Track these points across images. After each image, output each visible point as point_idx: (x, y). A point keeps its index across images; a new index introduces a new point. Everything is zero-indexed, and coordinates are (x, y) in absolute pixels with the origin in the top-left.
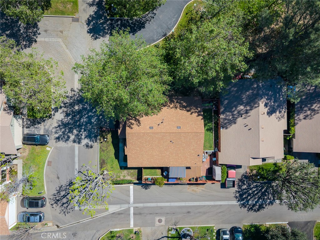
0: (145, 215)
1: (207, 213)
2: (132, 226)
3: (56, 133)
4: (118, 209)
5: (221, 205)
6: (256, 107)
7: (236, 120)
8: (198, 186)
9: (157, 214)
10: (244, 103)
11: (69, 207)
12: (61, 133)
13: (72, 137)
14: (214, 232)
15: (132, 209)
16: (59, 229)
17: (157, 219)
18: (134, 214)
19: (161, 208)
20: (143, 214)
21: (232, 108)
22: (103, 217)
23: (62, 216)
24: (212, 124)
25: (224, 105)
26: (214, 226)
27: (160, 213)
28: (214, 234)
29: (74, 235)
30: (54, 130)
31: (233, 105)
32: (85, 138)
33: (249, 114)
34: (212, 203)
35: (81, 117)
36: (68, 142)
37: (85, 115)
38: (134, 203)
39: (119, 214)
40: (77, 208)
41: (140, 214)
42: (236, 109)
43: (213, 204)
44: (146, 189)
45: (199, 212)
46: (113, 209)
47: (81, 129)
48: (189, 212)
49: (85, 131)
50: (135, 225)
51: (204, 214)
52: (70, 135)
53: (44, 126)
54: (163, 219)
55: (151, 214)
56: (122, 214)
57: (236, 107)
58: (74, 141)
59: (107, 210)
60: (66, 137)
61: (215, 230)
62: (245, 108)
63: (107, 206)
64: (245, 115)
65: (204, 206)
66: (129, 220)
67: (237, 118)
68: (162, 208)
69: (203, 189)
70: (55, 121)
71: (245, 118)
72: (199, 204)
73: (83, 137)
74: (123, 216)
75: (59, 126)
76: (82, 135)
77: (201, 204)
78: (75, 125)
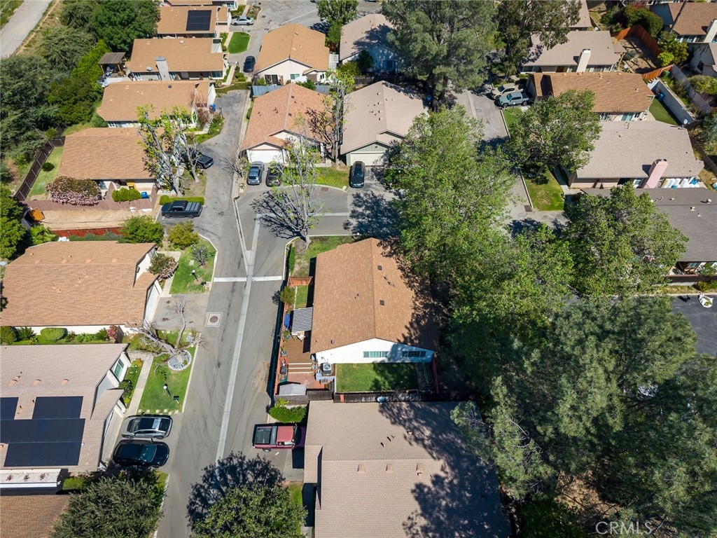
0: (230, 298)
1: (210, 397)
2: (216, 280)
3: (366, 195)
4: (247, 262)
5: (220, 426)
6: (431, 454)
7: (400, 424)
8: (265, 380)
9: (228, 314)
10: (437, 435)
11: (262, 208)
12: (365, 199)
13: (360, 210)
14: (169, 411)
15: (244, 280)
16: (233, 199)
17: (219, 315)
18: (235, 282)
19: (237, 321)
20: (232, 295)
21: (423, 419)
22: (238, 244)
23: (251, 201)
24: (389, 389)
25: (427, 407)
26: (180, 411)
27: (227, 320)
28: (166, 411)
29: (221, 214)
30: (369, 192)
31: (429, 420)
32: (359, 222)
33: (414, 443)
34: (227, 407)
35: (388, 217)
36: (353, 206)
37: (393, 221)
38: (252, 282)
39: (239, 263)
40: (258, 216)
41: (233, 291)
42: (423, 424)
43: (225, 410)
44: (273, 298)
45: (215, 383)
46: (249, 256)
47: (372, 218)
48: (219, 365)
49: (369, 221)
50: (216, 284)
51: (210, 393)
52: (363, 208)
53: (375, 184)
54: (216, 324)
55: (230, 306)
56: (239, 267)
57: (427, 425)
58: (353, 212)
59: (249, 248)
60: (360, 204)
61: (173, 413)
62: (426, 438)
63: (254, 247)
64: (413, 437)
65: (225, 393)
66: (227, 276)
67: (404, 426)
68: (235, 321)
69: (259, 391)
70: (382, 193)
71: (405, 437)
72: (230, 382)
73: (360, 220)
74: (236, 268)
75: (375, 197)
76: (364, 218)
77: (229, 386)
78: (377, 212)
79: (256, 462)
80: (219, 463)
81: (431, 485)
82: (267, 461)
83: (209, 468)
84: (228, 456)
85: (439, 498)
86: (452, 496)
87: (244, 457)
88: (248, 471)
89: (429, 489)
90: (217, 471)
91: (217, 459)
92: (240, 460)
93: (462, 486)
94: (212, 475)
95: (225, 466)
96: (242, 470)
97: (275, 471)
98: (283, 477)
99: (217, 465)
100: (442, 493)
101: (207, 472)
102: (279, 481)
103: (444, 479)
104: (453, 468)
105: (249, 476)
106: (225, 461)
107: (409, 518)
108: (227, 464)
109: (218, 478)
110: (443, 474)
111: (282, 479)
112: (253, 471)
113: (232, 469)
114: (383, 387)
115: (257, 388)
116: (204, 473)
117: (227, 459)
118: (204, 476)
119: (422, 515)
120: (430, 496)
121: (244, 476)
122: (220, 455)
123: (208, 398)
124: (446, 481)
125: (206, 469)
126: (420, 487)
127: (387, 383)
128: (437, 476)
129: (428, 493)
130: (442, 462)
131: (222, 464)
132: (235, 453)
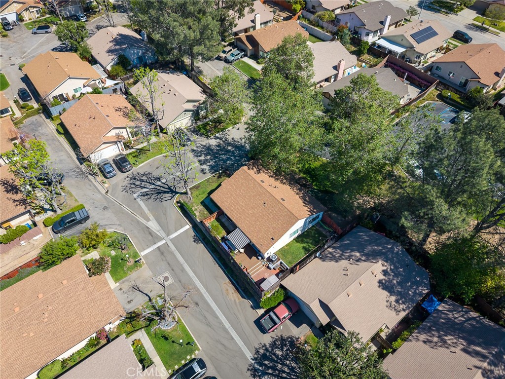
0: (164, 259)
1: (210, 327)
2: (143, 254)
3: (197, 147)
4: (155, 230)
5: (233, 339)
6: (372, 262)
7: (340, 260)
8: (235, 292)
9: (173, 270)
10: (363, 252)
11: (133, 190)
12: (199, 150)
13: (202, 158)
14: (191, 356)
15: (163, 242)
16: (105, 194)
17: (166, 275)
18: (158, 248)
19: (183, 270)
20: (164, 256)
21: (348, 250)
22: (138, 222)
23: (120, 189)
24: (314, 247)
25: (342, 243)
26: (198, 350)
27: (175, 273)
28: (188, 357)
29: (105, 208)
30: (198, 145)
31: (351, 248)
32: (209, 165)
33: (358, 263)
34: (227, 325)
35: (224, 154)
36: (196, 158)
37: (229, 155)
38: (171, 240)
39: (150, 233)
40: (135, 195)
41: (162, 254)
42: (350, 252)
43: (227, 327)
44: (195, 241)
45: (205, 317)
46: (153, 225)
47: (215, 159)
48: (197, 304)
49: (214, 162)
50: (146, 256)
51: (207, 325)
52: (203, 156)
53: (197, 138)
54: (170, 281)
55: (169, 264)
56: (152, 236)
57: (352, 251)
58: (199, 161)
59: (148, 220)
60: (199, 154)
61: (195, 355)
62: (360, 257)
63: (151, 217)
64: (354, 261)
65: (217, 318)
66: (148, 247)
67: (343, 259)
68: (182, 271)
69: (237, 301)
70: (207, 142)
71: (351, 264)
72: (215, 309)
73: (208, 164)
74: (150, 238)
75: (205, 146)
76: (209, 162)
77: (216, 312)
78: (214, 154)
79: (274, 342)
80: (253, 360)
81: (384, 277)
82: (280, 336)
83: (250, 368)
84: (254, 352)
85: (392, 281)
86: (396, 275)
87: (265, 344)
88: (275, 350)
89: (385, 280)
90: (256, 365)
91: (249, 359)
92: (264, 348)
93: (396, 268)
94: (255, 370)
95: (259, 358)
96: (270, 352)
97: (290, 338)
98: (297, 337)
99: (253, 362)
100: (391, 277)
101: (251, 371)
102: (297, 341)
103: (387, 270)
104: (386, 261)
105: (277, 352)
106: (256, 356)
107: (387, 301)
108: (258, 357)
109: (261, 368)
110: (385, 268)
111: (297, 339)
112: (277, 348)
113: (264, 357)
114: (310, 249)
115: (235, 300)
116: (249, 373)
117: (256, 353)
118: (251, 374)
119: (391, 295)
120: (387, 283)
121: (275, 354)
122: (249, 355)
123: (210, 328)
124: (389, 270)
125: (248, 369)
126: (380, 282)
127: (310, 245)
128: (383, 271)
129: (386, 282)
130: (380, 262)
131: (255, 359)
132: (257, 346)
